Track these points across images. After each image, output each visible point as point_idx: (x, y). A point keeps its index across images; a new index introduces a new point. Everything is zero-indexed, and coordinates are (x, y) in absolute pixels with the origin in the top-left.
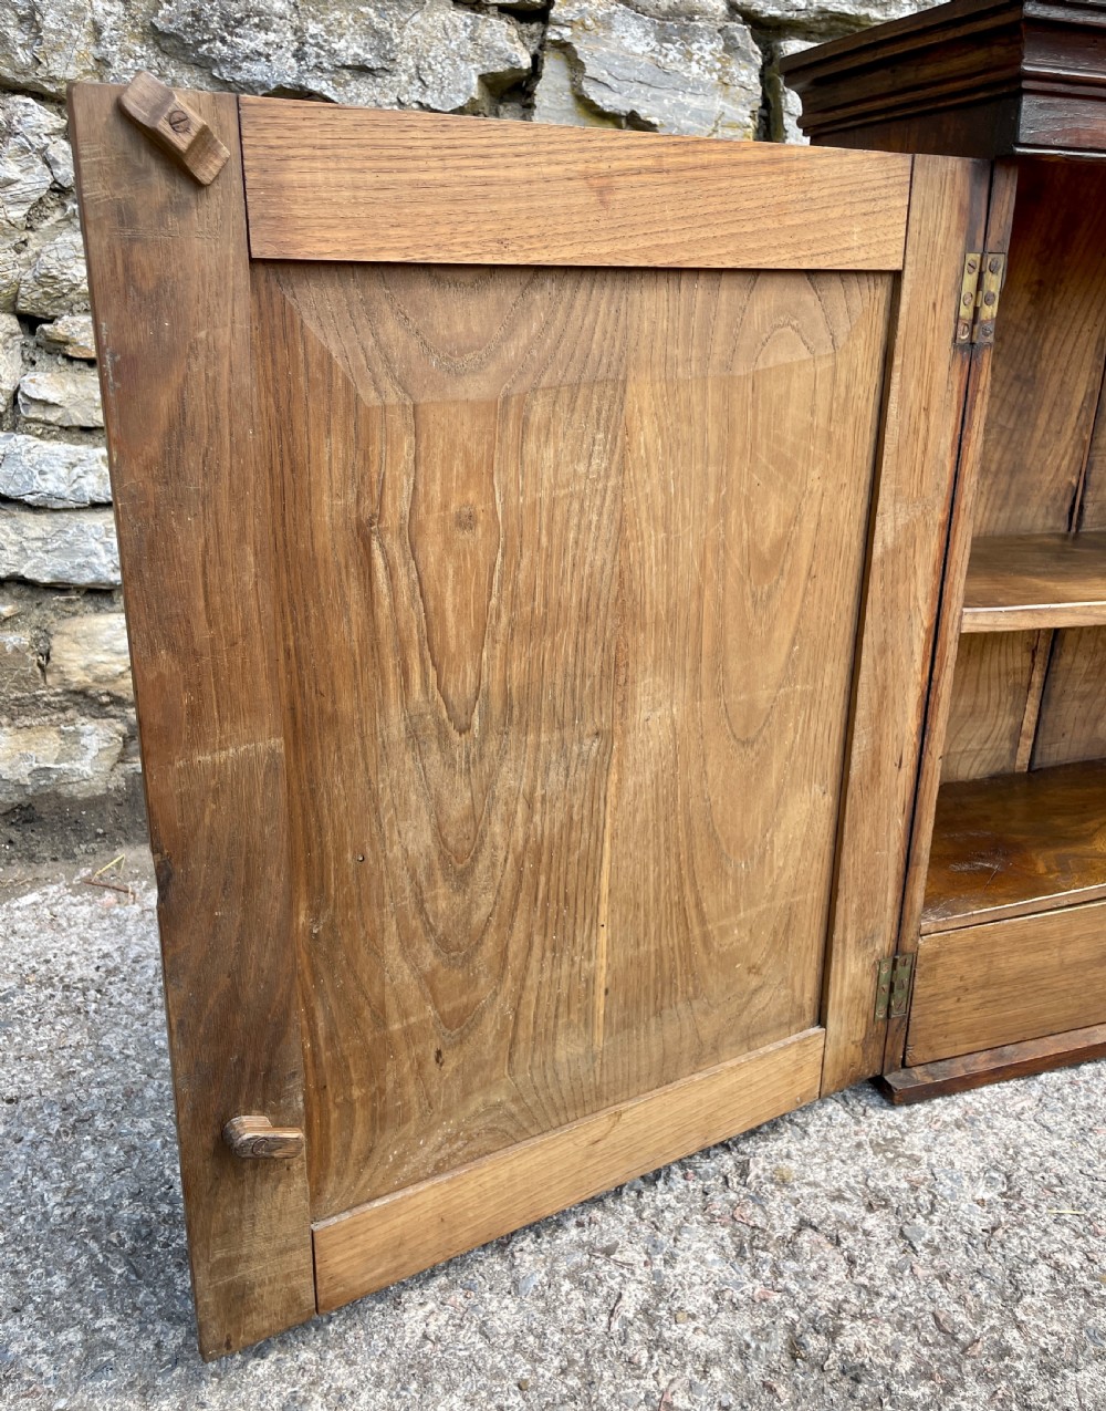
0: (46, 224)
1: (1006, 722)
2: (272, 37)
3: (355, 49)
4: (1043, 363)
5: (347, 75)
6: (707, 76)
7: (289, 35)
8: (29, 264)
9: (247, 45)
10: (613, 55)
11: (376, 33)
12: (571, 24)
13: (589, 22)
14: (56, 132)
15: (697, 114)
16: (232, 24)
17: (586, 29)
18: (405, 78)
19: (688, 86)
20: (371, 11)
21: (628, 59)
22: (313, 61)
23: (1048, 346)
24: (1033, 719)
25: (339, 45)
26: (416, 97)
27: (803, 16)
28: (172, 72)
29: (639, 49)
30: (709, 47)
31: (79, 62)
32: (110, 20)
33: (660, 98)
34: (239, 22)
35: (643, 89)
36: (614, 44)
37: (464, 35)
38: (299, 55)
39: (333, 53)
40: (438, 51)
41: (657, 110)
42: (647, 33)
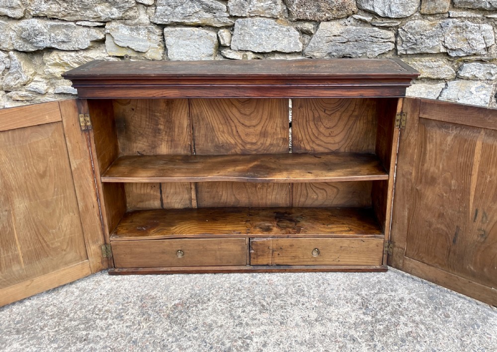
0: (5, 75)
1: (187, 196)
2: (44, 37)
3: (62, 38)
4: (173, 118)
5: (61, 43)
6: (145, 38)
7: (48, 36)
8: (4, 82)
9: (39, 39)
10: (120, 35)
11: (66, 34)
12: (109, 29)
13: (113, 29)
14: (6, 57)
15: (144, 46)
16: (36, 35)
17: (113, 30)
18: (74, 43)
19: (139, 40)
20: (64, 30)
21: (124, 35)
22: (52, 41)
23: (173, 115)
24: (195, 196)
25: (58, 38)
26: (77, 46)
27: (167, 23)
28: (26, 45)
29: (126, 33)
30: (144, 32)
31: (8, 44)
32: (13, 36)
33: (134, 43)
34: (37, 35)
35: (129, 42)
36: (120, 33)
37: (86, 33)
38: (50, 40)
39: (57, 39)
40: (80, 37)
41: (134, 46)
42: (128, 30)
